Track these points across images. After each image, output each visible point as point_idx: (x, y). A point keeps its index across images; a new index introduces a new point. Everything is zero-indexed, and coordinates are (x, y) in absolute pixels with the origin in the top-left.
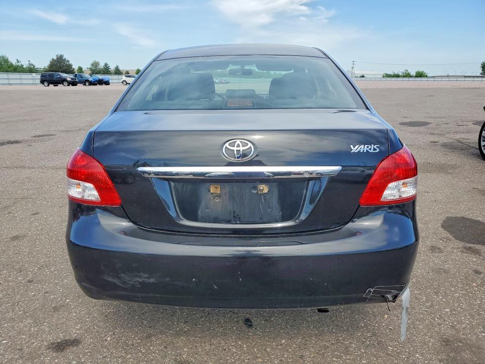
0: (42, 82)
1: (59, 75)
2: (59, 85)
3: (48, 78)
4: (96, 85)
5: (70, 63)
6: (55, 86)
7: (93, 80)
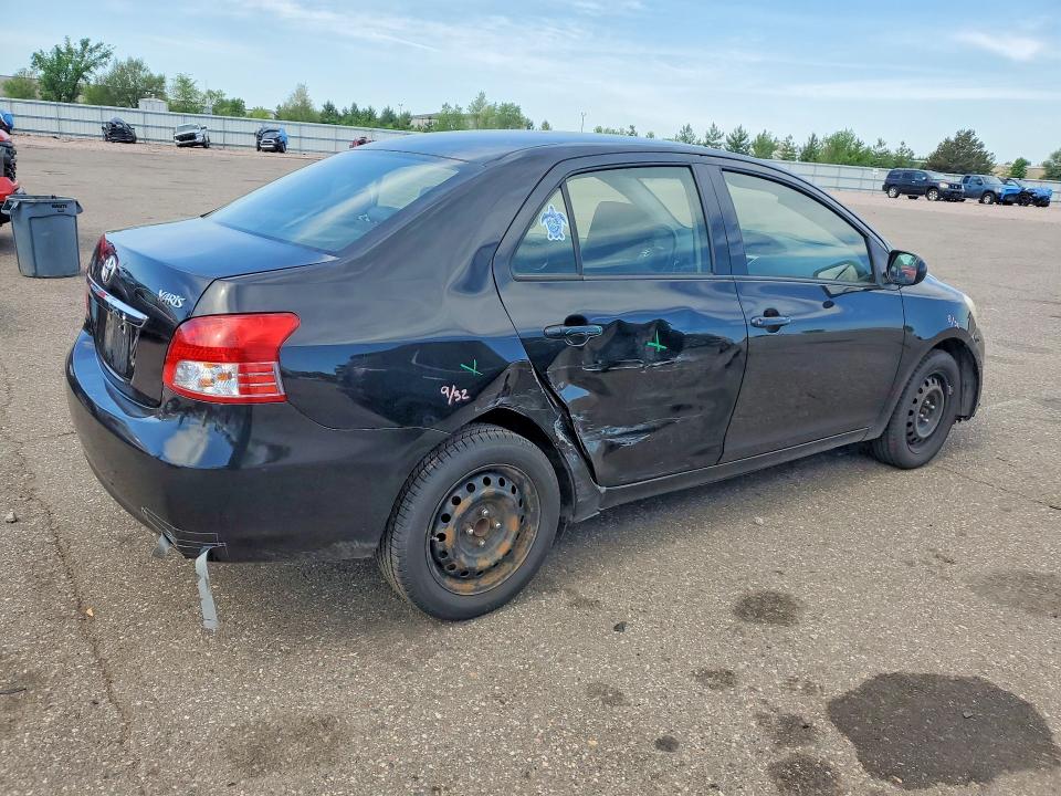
0: (887, 188)
1: (925, 175)
2: (920, 197)
3: (900, 180)
4: (1010, 203)
5: (984, 149)
6: (910, 198)
7: (1005, 193)
